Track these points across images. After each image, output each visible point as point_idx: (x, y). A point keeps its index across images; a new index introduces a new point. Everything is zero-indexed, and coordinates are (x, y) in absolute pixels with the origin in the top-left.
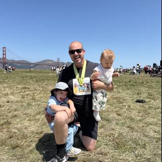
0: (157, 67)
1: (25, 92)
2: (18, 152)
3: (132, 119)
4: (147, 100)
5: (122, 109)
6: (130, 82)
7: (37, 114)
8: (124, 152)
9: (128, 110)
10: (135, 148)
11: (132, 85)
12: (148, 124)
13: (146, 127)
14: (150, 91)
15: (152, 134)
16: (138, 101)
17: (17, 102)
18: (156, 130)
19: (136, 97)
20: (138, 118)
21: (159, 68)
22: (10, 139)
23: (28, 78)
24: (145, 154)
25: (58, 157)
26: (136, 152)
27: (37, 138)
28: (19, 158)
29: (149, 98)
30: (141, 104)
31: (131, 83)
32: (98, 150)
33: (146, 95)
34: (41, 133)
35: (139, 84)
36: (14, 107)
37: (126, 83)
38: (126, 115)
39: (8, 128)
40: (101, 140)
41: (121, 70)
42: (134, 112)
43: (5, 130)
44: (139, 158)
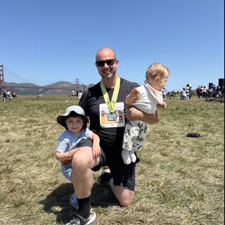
0: (214, 88)
1: (31, 126)
2: (24, 211)
3: (183, 161)
4: (202, 133)
5: (168, 146)
6: (177, 109)
7: (49, 157)
8: (173, 207)
9: (176, 147)
10: (189, 200)
11: (180, 113)
12: (206, 167)
13: (202, 170)
14: (206, 121)
15: (212, 180)
16: (190, 135)
17: (21, 140)
18: (218, 175)
19: (187, 130)
20: (191, 159)
21: (218, 90)
22: (11, 194)
23: (36, 107)
24: (203, 209)
25: (81, 217)
26: (191, 207)
27: (50, 190)
28: (25, 221)
29: (204, 131)
30: (195, 139)
31: (179, 111)
32: (137, 204)
33: (201, 126)
34: (56, 183)
35: (191, 111)
36: (17, 147)
37: (172, 110)
38: (174, 154)
39: (9, 178)
40: (140, 190)
41: (164, 94)
42: (185, 150)
43: (4, 180)
44: (194, 215)
